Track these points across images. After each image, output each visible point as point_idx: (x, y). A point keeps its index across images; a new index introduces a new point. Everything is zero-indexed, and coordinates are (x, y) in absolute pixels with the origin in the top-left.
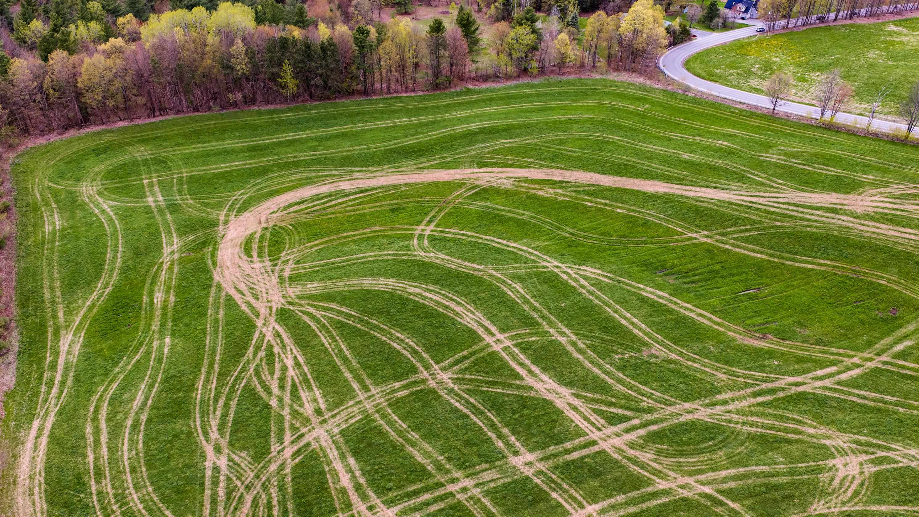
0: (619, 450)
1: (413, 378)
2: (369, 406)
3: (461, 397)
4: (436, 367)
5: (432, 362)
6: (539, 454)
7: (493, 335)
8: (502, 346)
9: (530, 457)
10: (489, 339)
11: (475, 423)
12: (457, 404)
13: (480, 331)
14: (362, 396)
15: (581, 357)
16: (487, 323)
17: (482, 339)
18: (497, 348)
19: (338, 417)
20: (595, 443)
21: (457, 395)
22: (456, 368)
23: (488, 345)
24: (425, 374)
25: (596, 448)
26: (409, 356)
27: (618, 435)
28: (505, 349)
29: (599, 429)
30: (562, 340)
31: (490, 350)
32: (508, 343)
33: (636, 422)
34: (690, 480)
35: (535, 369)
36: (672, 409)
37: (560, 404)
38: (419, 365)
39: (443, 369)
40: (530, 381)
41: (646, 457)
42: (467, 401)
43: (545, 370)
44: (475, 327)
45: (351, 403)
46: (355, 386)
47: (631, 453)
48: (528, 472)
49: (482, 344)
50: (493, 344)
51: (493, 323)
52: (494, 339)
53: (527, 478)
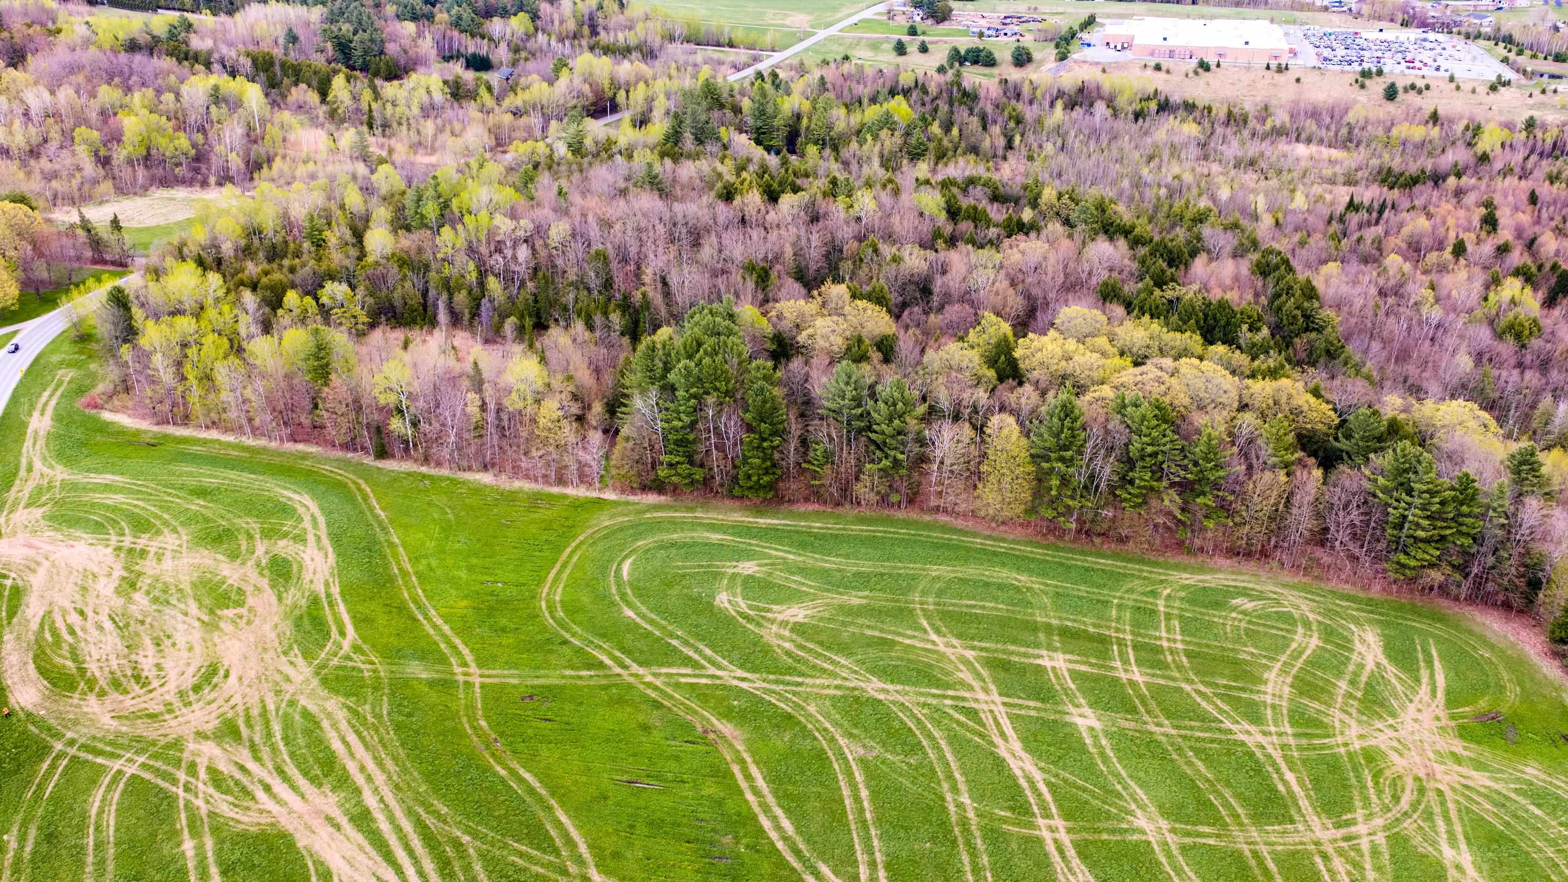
0: (986, 691)
1: (1188, 840)
2: (1254, 834)
3: (1131, 795)
4: (1151, 839)
5: (1156, 847)
6: (1067, 719)
7: (1056, 841)
8: (1051, 822)
9: (1079, 721)
10: (1065, 839)
11: (1125, 767)
12: (1138, 791)
13: (1071, 853)
14: (1264, 850)
15: (957, 775)
16: (1056, 858)
17: (1076, 844)
18: (1059, 823)
19: (1297, 840)
20: (1004, 704)
21: (1135, 800)
22: (1124, 826)
23: (1069, 831)
24: (1170, 838)
25: (1006, 700)
26: (1186, 868)
27: (976, 700)
28: (1047, 815)
29: (991, 711)
30: (965, 799)
31: (1070, 824)
32: (1041, 822)
33: (948, 702)
34: (942, 648)
35: (1023, 783)
36: (900, 699)
37: (1017, 746)
38: (1176, 852)
39: (1143, 832)
40: (1038, 776)
41: (965, 675)
42: (1125, 788)
43: (1014, 779)
44: (1076, 862)
45: (1280, 848)
46: (1271, 866)
47: (976, 684)
48: (1087, 711)
49: (1077, 837)
50: (1062, 830)
51: (1046, 855)
52: (1057, 835)
53: (1091, 706)
